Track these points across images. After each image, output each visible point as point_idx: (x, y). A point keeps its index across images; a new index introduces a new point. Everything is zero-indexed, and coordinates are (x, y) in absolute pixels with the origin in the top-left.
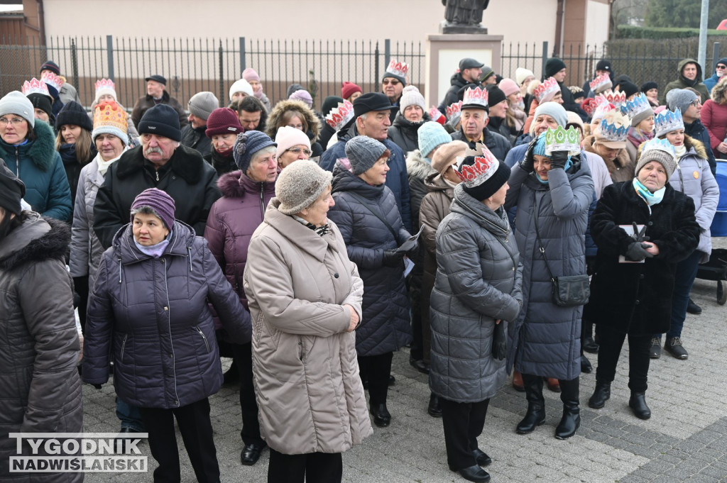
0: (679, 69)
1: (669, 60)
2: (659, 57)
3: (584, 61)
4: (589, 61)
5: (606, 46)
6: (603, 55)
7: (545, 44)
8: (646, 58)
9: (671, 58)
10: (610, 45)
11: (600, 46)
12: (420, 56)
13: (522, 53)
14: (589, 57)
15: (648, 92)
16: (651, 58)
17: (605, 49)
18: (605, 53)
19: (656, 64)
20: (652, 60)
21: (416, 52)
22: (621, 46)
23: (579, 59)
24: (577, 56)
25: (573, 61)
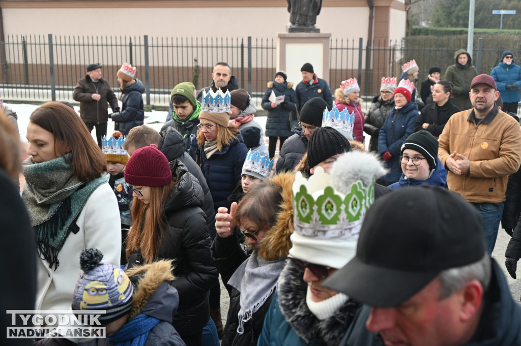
0: (455, 57)
1: (448, 51)
2: (440, 49)
3: (389, 52)
4: (392, 51)
5: (403, 41)
6: (402, 47)
7: (361, 40)
8: (432, 49)
9: (449, 49)
10: (407, 40)
11: (399, 41)
12: (272, 48)
13: (345, 46)
14: (392, 48)
15: (432, 75)
16: (435, 49)
17: (403, 43)
18: (403, 46)
19: (439, 53)
20: (436, 51)
21: (270, 45)
22: (414, 41)
23: (385, 50)
24: (383, 48)
25: (380, 51)
